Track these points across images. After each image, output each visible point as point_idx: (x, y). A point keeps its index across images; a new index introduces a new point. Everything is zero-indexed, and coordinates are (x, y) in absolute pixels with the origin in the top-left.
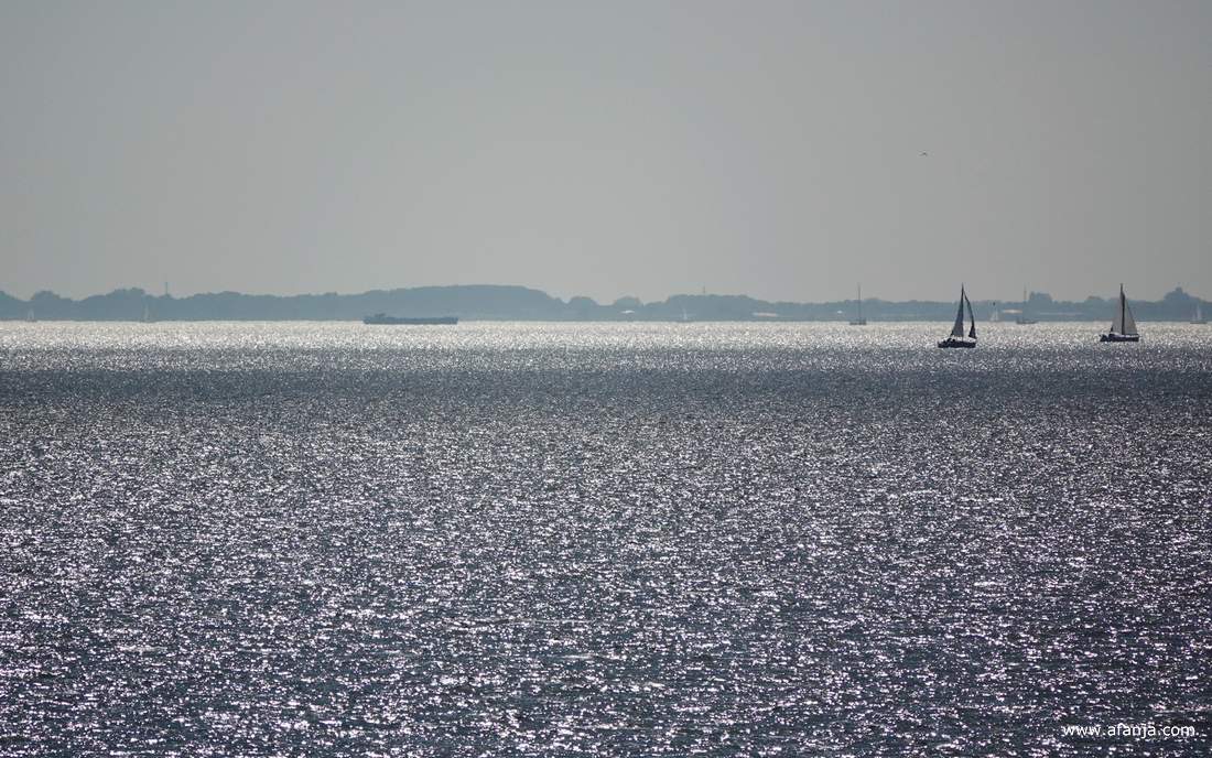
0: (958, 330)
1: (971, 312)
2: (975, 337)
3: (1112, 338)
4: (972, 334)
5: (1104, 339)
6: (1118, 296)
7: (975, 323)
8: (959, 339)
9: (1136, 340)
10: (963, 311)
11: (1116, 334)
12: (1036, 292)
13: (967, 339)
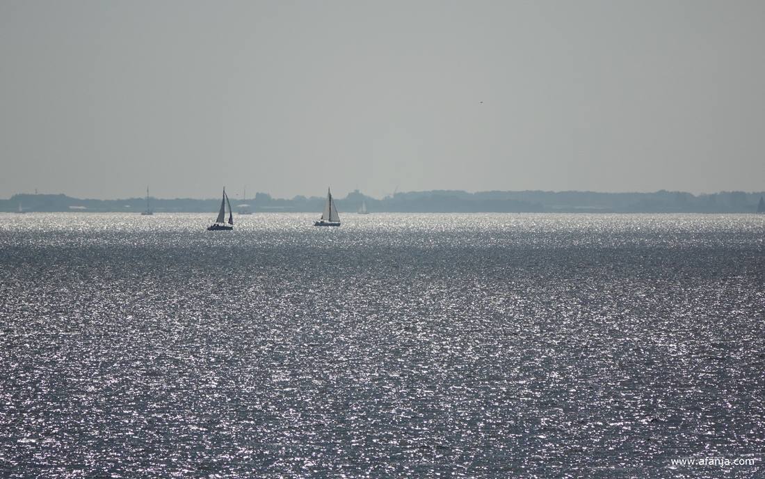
0: (221, 219)
1: (229, 206)
2: (232, 224)
3: (322, 224)
4: (231, 221)
5: (317, 224)
6: (326, 196)
7: (233, 214)
8: (221, 224)
9: (339, 225)
10: (224, 206)
11: (325, 221)
12: (260, 192)
13: (227, 224)
